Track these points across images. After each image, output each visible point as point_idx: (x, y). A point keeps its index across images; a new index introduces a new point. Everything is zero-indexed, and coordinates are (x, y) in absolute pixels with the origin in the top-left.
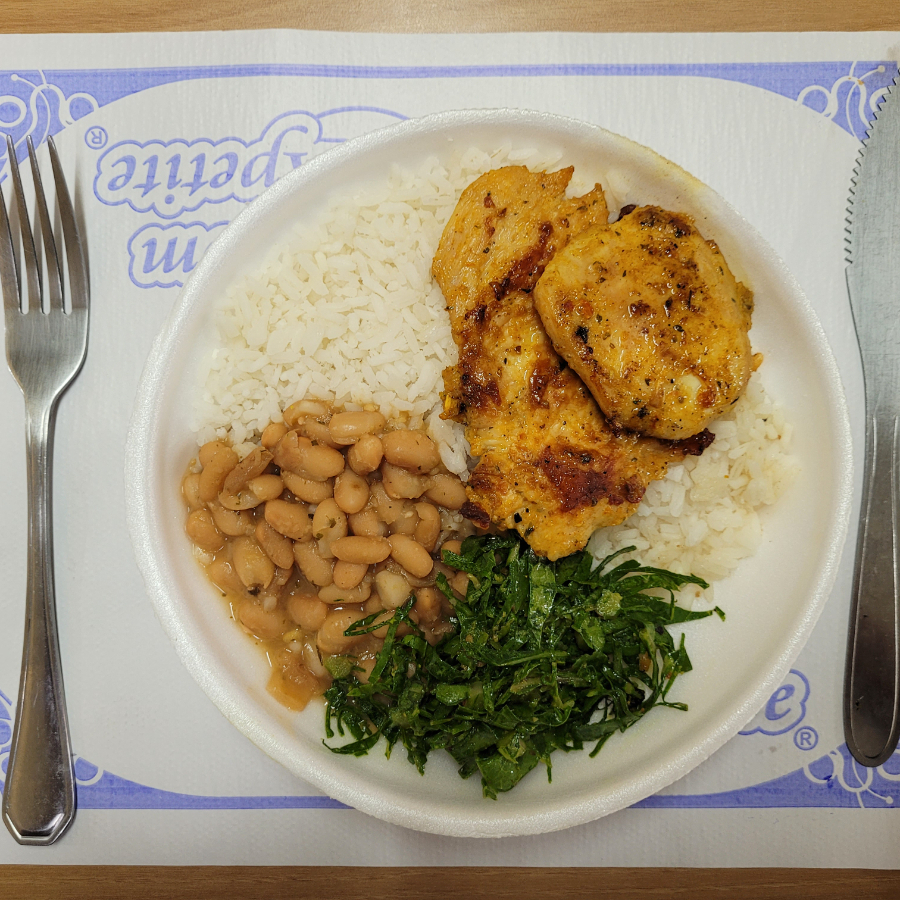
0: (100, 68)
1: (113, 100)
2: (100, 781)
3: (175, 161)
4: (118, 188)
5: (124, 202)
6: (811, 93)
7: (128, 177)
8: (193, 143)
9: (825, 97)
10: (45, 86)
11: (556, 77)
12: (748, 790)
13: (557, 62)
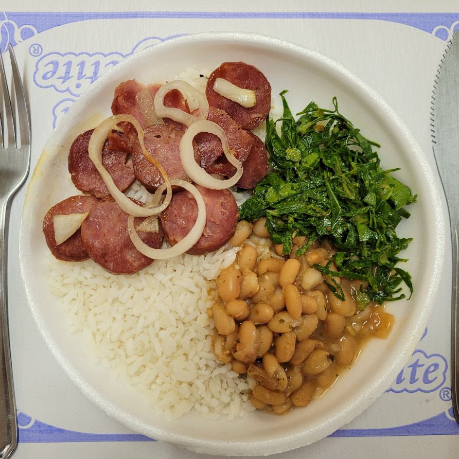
0: (39, 11)
1: (46, 30)
2: (33, 426)
3: (82, 64)
4: (48, 78)
5: (51, 86)
6: (439, 30)
7: (54, 73)
8: (93, 55)
9: (447, 32)
10: (6, 21)
11: (298, 19)
12: (414, 425)
13: (298, 11)
